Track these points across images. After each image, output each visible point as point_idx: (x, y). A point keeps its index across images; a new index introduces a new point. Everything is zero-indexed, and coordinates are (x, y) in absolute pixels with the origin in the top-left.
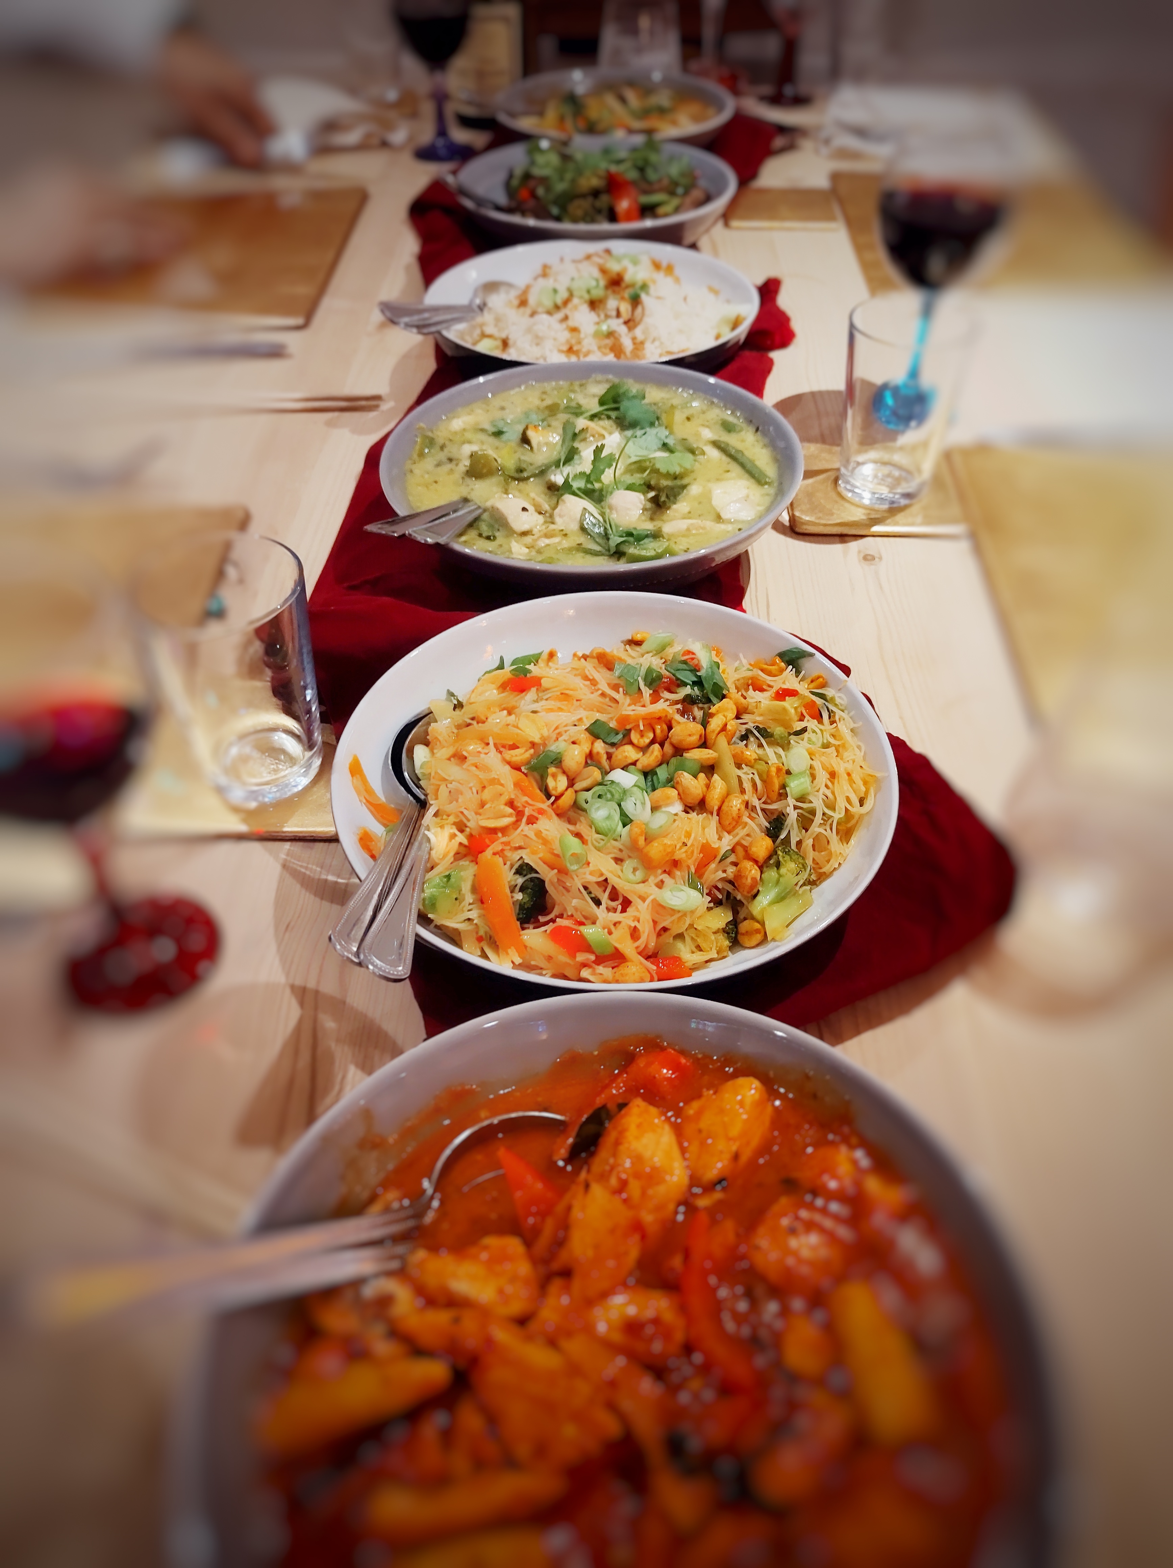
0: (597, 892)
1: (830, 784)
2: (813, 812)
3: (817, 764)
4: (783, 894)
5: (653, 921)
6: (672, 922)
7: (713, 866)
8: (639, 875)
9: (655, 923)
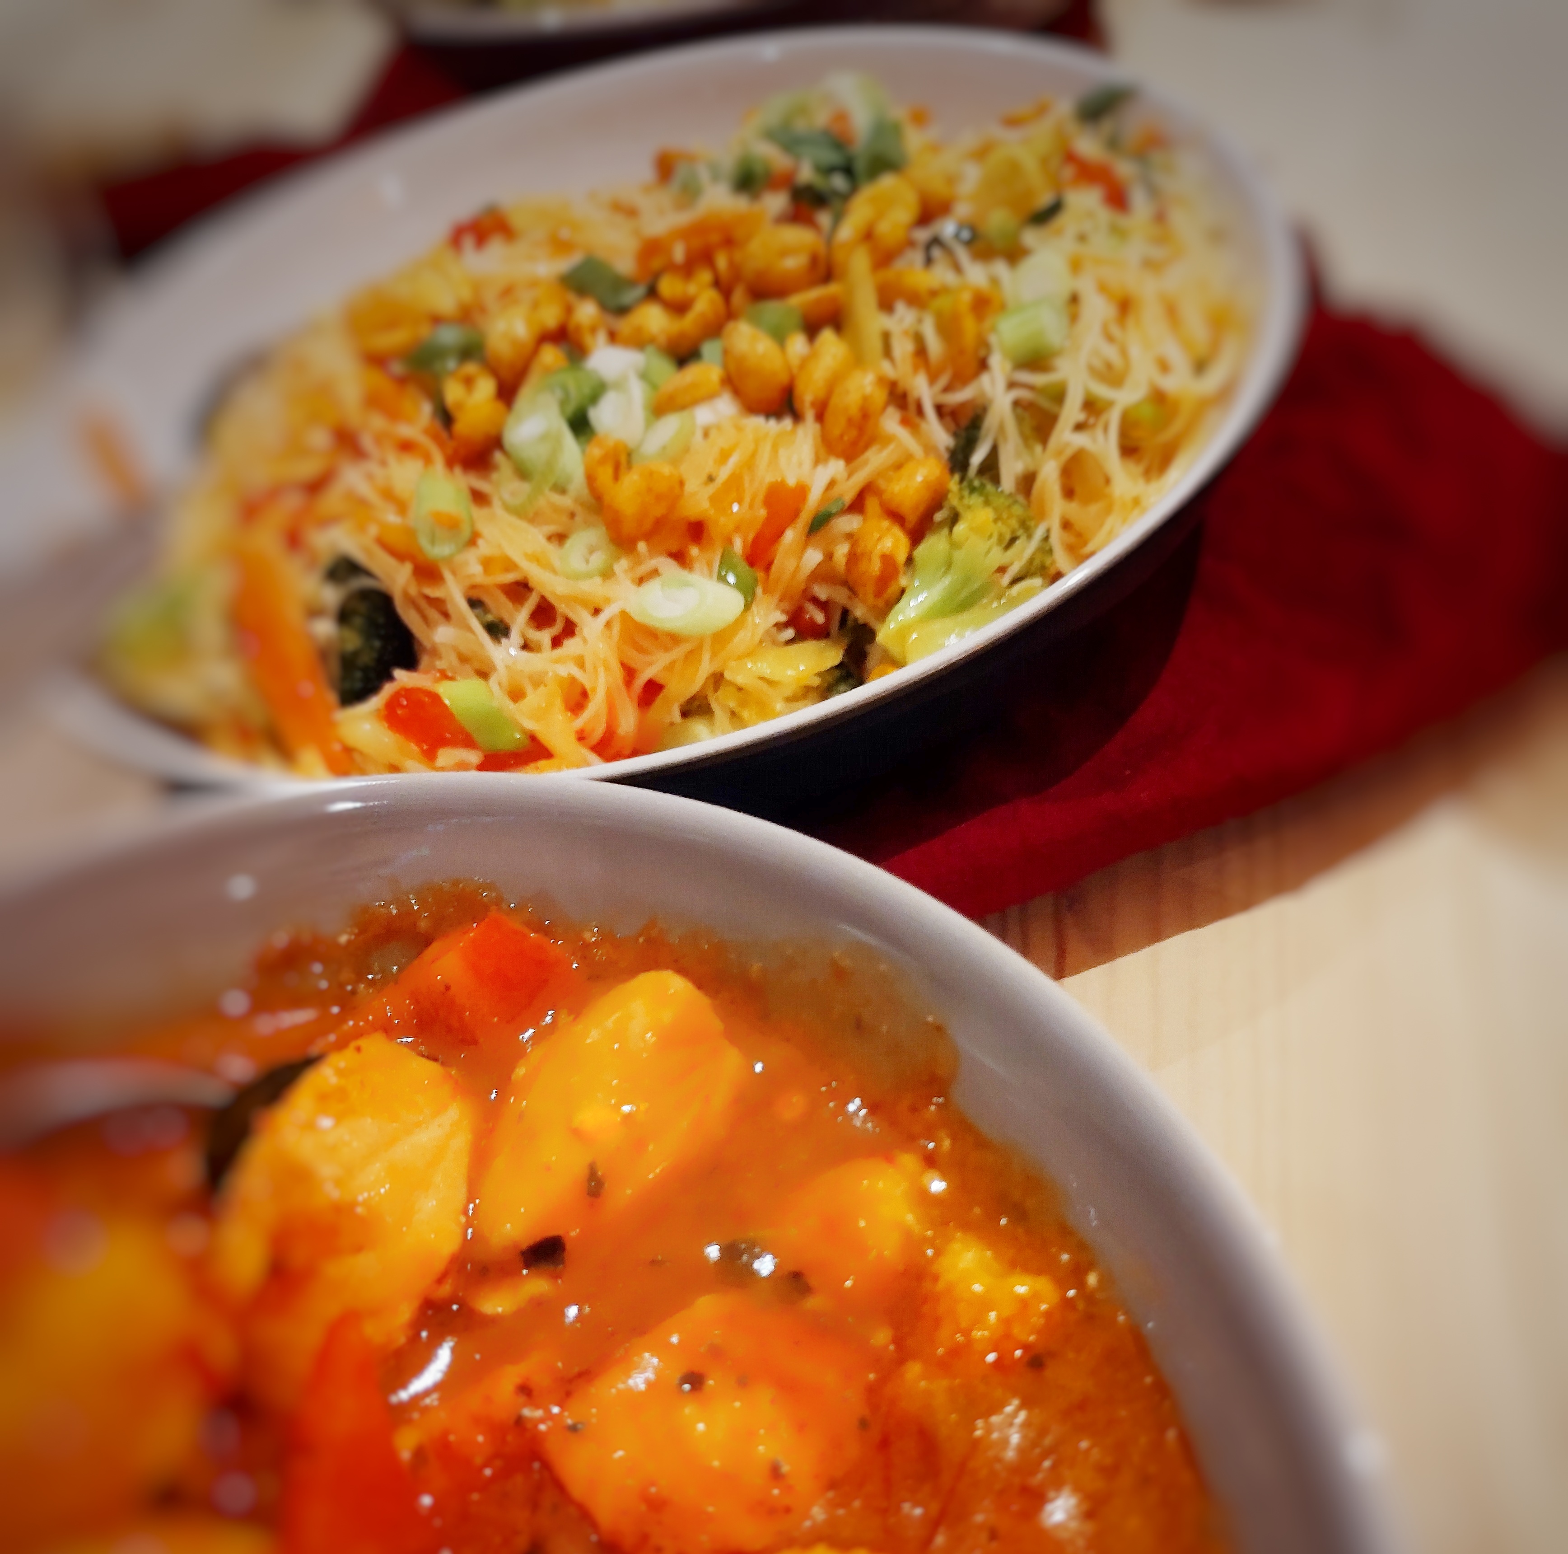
0: (501, 607)
1: (1115, 331)
2: (1059, 395)
3: (1086, 286)
4: (964, 594)
5: (623, 665)
6: (670, 668)
7: (790, 536)
8: (598, 559)
9: (630, 673)
